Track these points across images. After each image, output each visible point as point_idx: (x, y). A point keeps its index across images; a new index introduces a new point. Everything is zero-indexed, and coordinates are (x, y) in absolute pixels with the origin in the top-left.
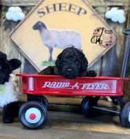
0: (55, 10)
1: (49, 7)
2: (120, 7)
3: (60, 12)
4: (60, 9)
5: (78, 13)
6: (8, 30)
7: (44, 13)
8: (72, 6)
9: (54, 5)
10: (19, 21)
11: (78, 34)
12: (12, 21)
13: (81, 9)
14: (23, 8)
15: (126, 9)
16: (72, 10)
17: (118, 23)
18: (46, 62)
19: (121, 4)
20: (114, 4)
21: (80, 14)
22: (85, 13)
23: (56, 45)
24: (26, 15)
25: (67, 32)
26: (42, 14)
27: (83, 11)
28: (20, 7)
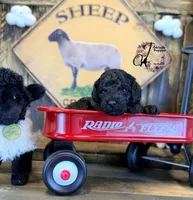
0: (83, 14)
1: (74, 9)
2: (175, 16)
3: (91, 17)
4: (90, 14)
5: (117, 20)
6: (9, 39)
7: (66, 17)
8: (108, 11)
9: (82, 7)
10: (27, 27)
11: (116, 51)
12: (16, 26)
13: (120, 15)
14: (33, 8)
15: (183, 18)
16: (107, 15)
17: (171, 37)
18: (66, 90)
19: (177, 12)
20: (167, 11)
21: (120, 22)
22: (127, 20)
23: (82, 66)
24: (38, 19)
25: (100, 47)
26: (63, 19)
27: (123, 18)
28: (30, 6)
